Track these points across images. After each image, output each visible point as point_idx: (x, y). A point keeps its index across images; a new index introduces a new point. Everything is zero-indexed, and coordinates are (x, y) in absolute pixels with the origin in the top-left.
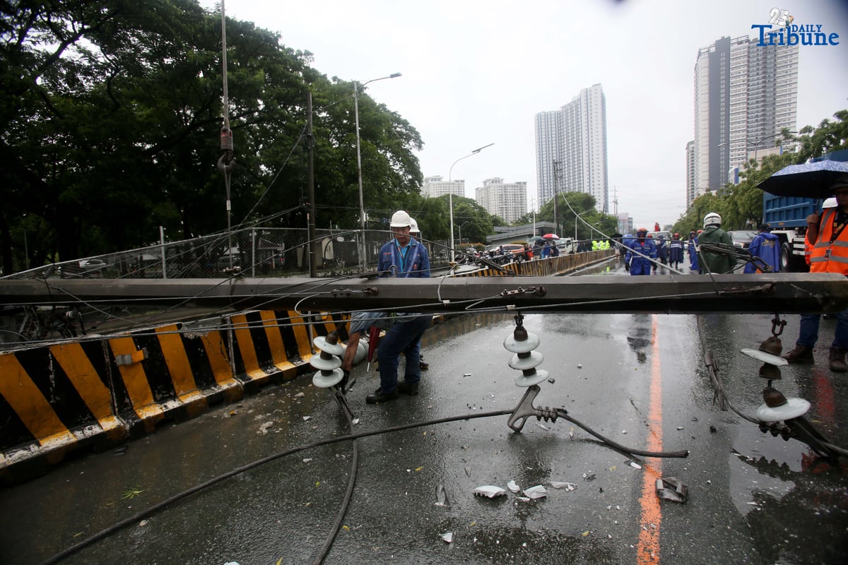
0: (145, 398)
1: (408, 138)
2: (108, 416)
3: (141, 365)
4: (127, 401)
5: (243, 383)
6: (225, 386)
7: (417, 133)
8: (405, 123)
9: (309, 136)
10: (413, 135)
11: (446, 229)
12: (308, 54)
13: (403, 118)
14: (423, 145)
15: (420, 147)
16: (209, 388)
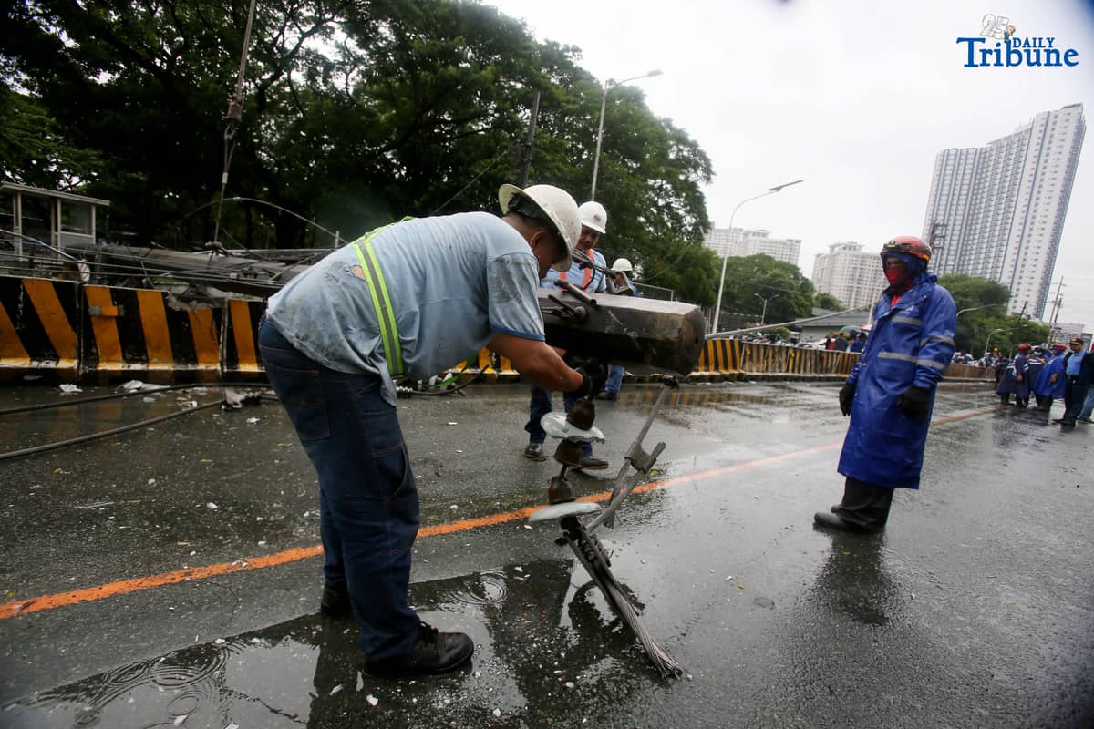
0: (113, 353)
1: (696, 167)
3: (114, 322)
4: (94, 350)
5: (226, 370)
6: (201, 367)
7: (707, 161)
8: (693, 146)
9: (527, 146)
10: (698, 161)
13: (691, 138)
14: (712, 176)
15: (708, 179)
16: (186, 363)
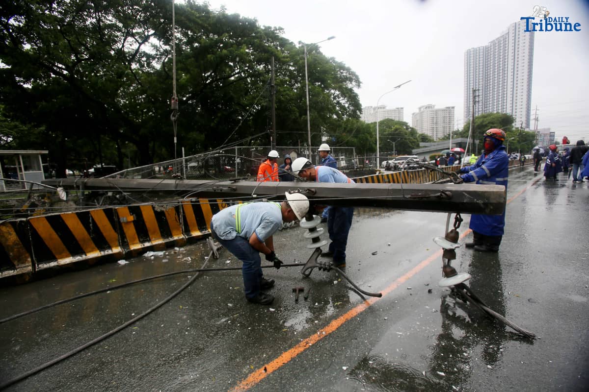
0: (134, 239)
1: (351, 80)
2: (116, 246)
3: (132, 224)
4: (126, 240)
5: (187, 237)
6: (176, 238)
7: (357, 77)
8: (348, 70)
9: (272, 86)
10: (353, 78)
11: (374, 145)
12: (281, 29)
13: (347, 66)
14: (361, 84)
15: (359, 86)
16: (168, 238)
